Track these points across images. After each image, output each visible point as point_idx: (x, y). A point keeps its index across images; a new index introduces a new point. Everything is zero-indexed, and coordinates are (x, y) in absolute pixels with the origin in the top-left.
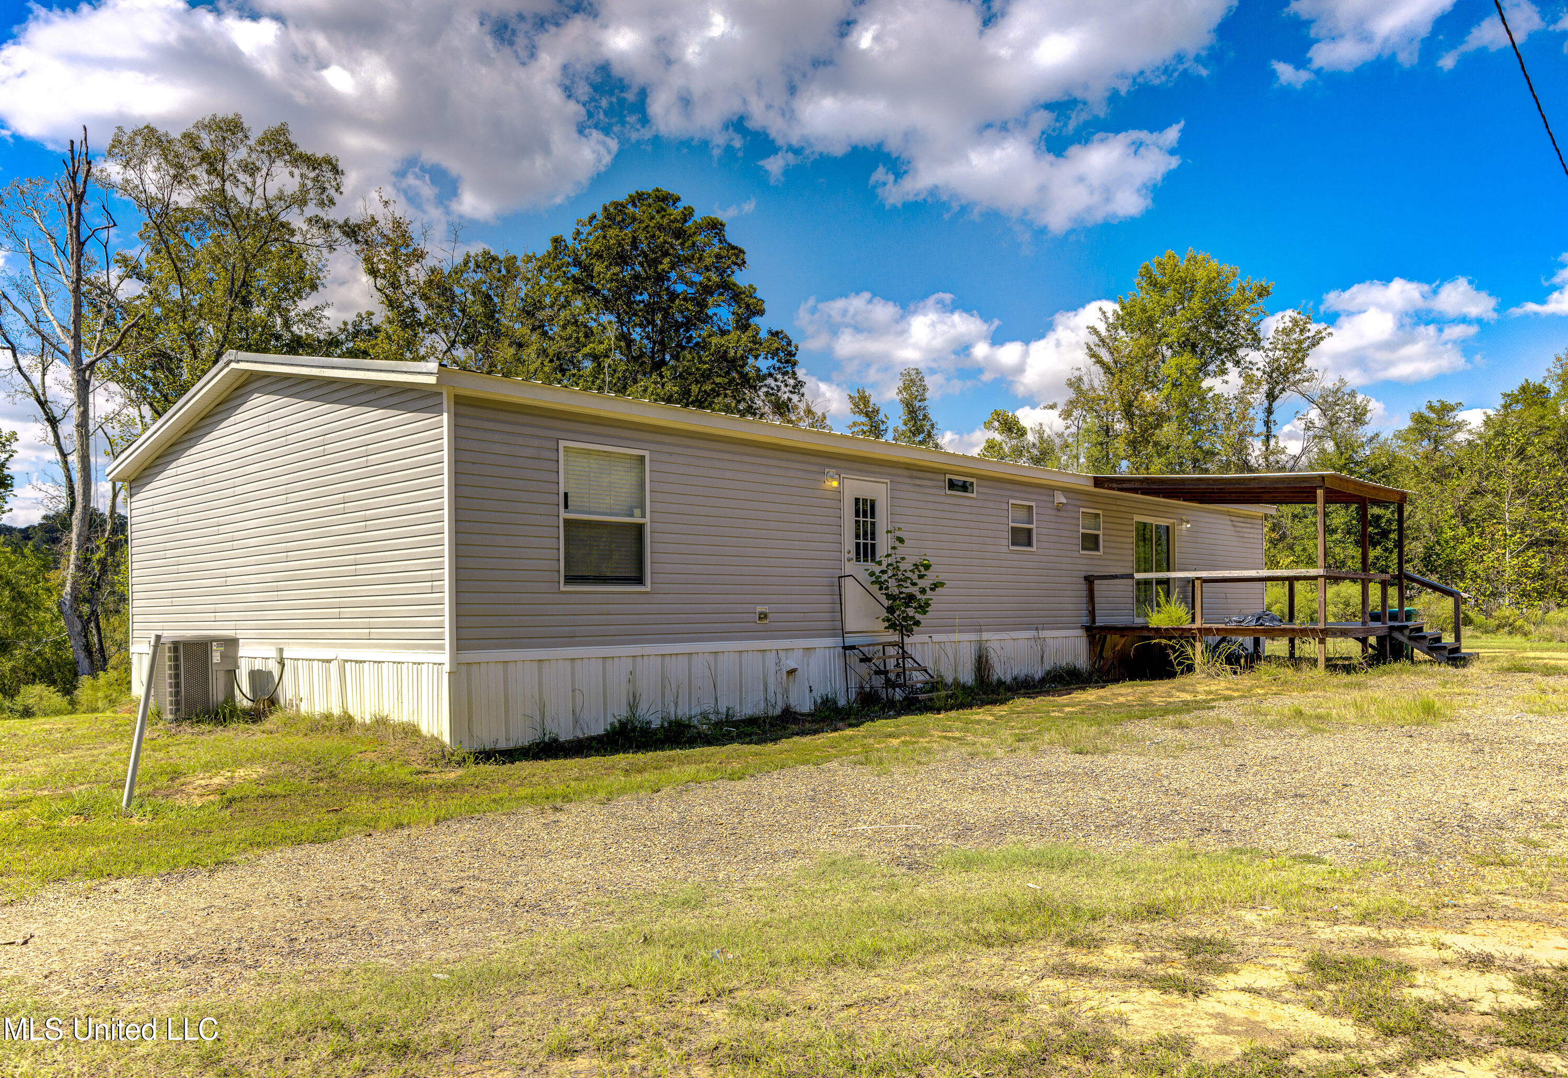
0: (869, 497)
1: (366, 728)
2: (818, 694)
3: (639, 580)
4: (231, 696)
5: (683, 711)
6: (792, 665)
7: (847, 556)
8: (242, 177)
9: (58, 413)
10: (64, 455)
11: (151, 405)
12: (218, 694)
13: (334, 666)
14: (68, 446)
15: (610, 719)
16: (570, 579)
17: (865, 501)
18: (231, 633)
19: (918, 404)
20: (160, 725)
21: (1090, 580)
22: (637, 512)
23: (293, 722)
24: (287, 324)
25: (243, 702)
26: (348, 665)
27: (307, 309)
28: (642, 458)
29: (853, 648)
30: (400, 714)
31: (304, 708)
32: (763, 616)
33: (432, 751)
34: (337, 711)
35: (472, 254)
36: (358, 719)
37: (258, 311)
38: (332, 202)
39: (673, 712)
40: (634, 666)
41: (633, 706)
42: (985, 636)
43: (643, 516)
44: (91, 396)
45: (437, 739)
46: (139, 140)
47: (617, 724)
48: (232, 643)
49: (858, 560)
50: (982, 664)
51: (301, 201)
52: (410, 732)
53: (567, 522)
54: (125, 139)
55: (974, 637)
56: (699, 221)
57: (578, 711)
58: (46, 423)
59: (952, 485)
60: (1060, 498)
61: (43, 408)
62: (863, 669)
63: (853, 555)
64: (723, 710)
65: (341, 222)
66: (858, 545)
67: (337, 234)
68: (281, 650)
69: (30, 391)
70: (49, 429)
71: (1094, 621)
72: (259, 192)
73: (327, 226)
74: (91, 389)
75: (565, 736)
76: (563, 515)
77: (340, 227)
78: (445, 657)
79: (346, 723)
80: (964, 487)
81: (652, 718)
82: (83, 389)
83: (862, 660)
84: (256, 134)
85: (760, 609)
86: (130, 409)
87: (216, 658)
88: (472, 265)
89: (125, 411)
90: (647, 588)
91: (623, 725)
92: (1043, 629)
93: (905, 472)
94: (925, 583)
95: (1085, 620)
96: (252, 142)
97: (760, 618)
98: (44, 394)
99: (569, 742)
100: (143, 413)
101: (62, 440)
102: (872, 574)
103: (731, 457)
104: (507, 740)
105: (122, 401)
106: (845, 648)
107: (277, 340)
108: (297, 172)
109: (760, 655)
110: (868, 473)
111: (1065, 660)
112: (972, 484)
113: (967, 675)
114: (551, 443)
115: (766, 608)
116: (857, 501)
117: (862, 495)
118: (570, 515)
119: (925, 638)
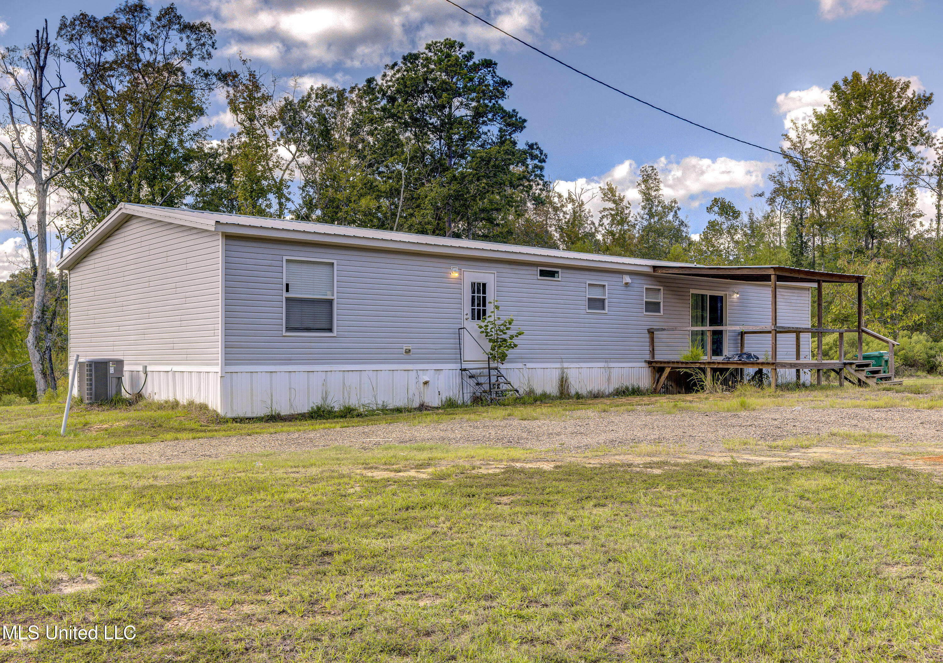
0: (482, 281)
1: (184, 407)
2: (444, 397)
3: (330, 330)
4: (119, 392)
5: (353, 402)
6: (426, 379)
7: (465, 317)
8: (147, 44)
9: (25, 210)
10: (30, 240)
11: (87, 203)
12: (112, 390)
13: (170, 374)
14: (33, 233)
15: (311, 405)
16: (288, 329)
17: (479, 284)
18: (121, 358)
19: (653, 194)
20: (82, 406)
21: (651, 332)
22: (329, 293)
23: (150, 406)
24: (181, 142)
25: (125, 395)
26: (177, 373)
27: (196, 131)
28: (332, 264)
29: (465, 370)
30: (199, 400)
31: (156, 398)
32: (408, 351)
33: (212, 417)
34: (171, 399)
35: (315, 87)
36: (181, 403)
37: (161, 133)
38: (210, 55)
39: (347, 401)
40: (326, 377)
41: (325, 399)
42: (566, 365)
43: (333, 295)
44: (48, 199)
45: (215, 411)
46: (77, 22)
47: (315, 408)
48: (119, 363)
49: (473, 318)
50: (563, 382)
51: (188, 55)
52: (203, 407)
53: (288, 299)
54: (68, 23)
55: (558, 365)
56: (477, 62)
57: (292, 399)
58: (18, 218)
59: (543, 273)
61: (16, 208)
62: (472, 382)
63: (470, 316)
64: (380, 403)
65: (216, 72)
66: (473, 310)
67: (214, 79)
68: (146, 367)
69: (8, 196)
70: (20, 222)
71: (653, 357)
72: (160, 50)
73: (206, 75)
74: (48, 194)
75: (284, 412)
76: (285, 295)
77: (216, 75)
78: (218, 369)
79: (175, 405)
80: (552, 274)
81: (334, 404)
82: (42, 193)
83: (470, 377)
84: (155, 13)
85: (405, 347)
86: (74, 206)
87: (112, 370)
88: (314, 96)
89: (70, 208)
90: (335, 334)
91: (319, 409)
92: (610, 362)
93: (508, 266)
94: (513, 332)
95: (648, 357)
96: (153, 19)
97: (406, 352)
98: (17, 198)
99: (285, 415)
100: (82, 210)
101: (28, 229)
102: (481, 327)
104: (252, 412)
105: (68, 201)
106: (462, 370)
107: (175, 154)
108: (184, 36)
109: (405, 373)
110: (481, 267)
111: (629, 382)
112: (557, 272)
113: (552, 388)
114: (279, 258)
115: (410, 347)
116: (473, 284)
117: (477, 281)
118: (289, 295)
119: (520, 365)
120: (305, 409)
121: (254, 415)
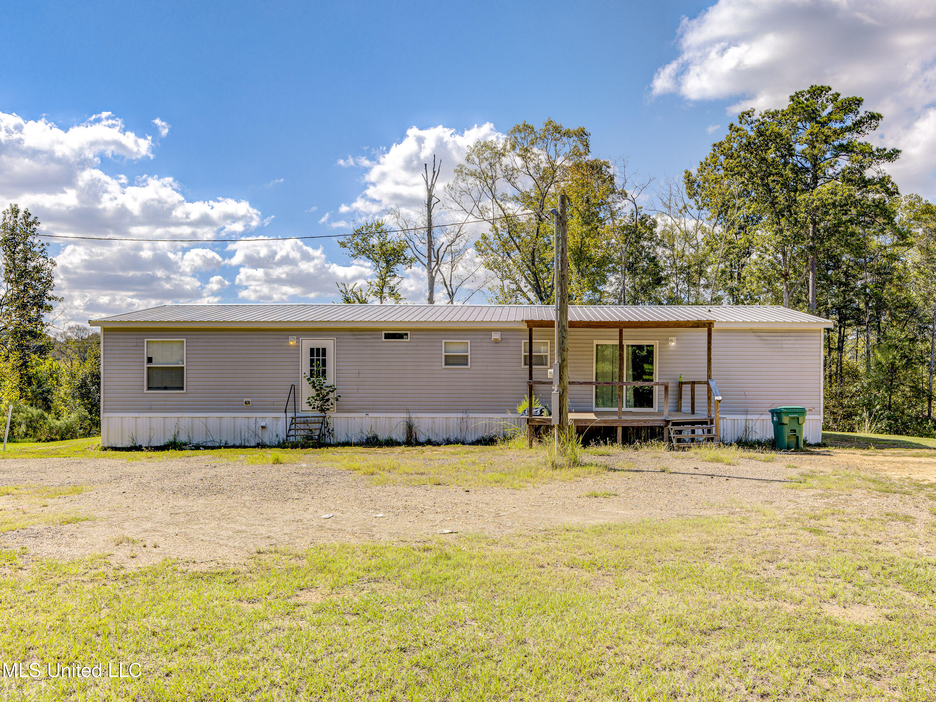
0: (321, 347)
2: (281, 439)
3: (182, 388)
6: (264, 424)
7: (303, 375)
15: (166, 440)
16: (149, 388)
17: (318, 350)
22: (181, 362)
28: (183, 342)
32: (248, 403)
40: (178, 421)
41: (177, 436)
42: (413, 415)
43: (183, 364)
47: (169, 442)
49: (311, 376)
53: (149, 368)
55: (404, 415)
57: (152, 436)
59: (388, 336)
60: (496, 336)
63: (308, 375)
66: (312, 370)
75: (146, 444)
76: (147, 365)
80: (400, 336)
85: (245, 400)
90: (185, 391)
93: (349, 333)
97: (246, 404)
99: (146, 447)
103: (230, 336)
104: (122, 444)
109: (246, 419)
110: (322, 336)
112: (407, 334)
113: (400, 435)
114: (142, 340)
115: (249, 400)
116: (312, 350)
117: (315, 347)
118: (150, 365)
119: (363, 415)
120: (162, 443)
121: (123, 446)
